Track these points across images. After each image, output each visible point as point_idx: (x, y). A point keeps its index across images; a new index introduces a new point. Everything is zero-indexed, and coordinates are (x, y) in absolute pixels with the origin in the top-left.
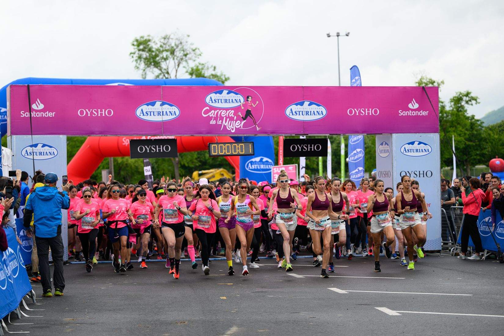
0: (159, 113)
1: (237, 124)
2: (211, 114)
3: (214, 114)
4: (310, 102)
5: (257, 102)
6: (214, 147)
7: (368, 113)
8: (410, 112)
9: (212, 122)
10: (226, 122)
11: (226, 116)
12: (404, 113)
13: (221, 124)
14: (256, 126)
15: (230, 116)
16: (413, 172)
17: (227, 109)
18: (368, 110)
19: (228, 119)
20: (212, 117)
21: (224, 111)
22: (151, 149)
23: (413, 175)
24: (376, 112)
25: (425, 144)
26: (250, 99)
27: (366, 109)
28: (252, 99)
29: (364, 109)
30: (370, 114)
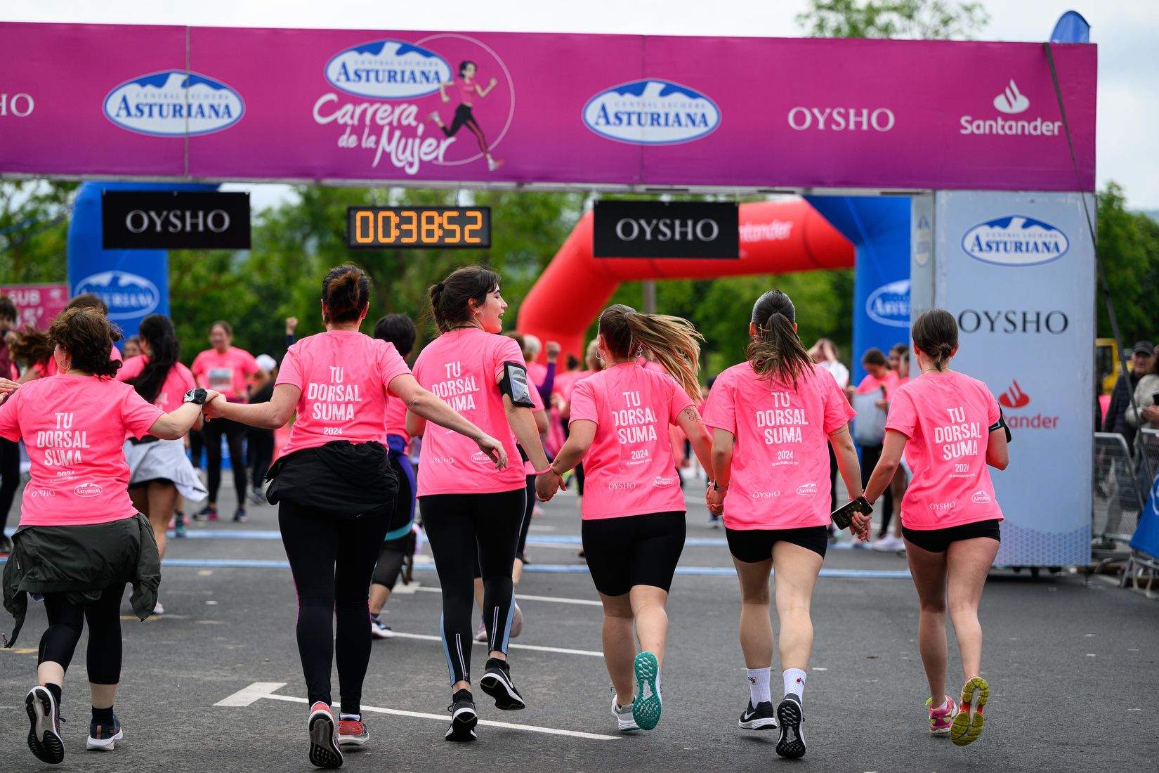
0: (178, 108)
1: (425, 148)
2: (344, 115)
3: (352, 117)
4: (664, 85)
5: (493, 82)
6: (365, 220)
7: (858, 124)
8: (1000, 122)
9: (345, 141)
10: (389, 143)
11: (390, 124)
12: (978, 127)
13: (374, 146)
14: (489, 156)
15: (405, 122)
16: (1002, 316)
17: (394, 102)
18: (859, 114)
19: (397, 134)
20: (345, 125)
21: (386, 107)
22: (167, 223)
23: (1001, 324)
24: (883, 120)
25: (1048, 227)
26: (470, 72)
27: (852, 112)
28: (475, 71)
29: (842, 111)
30: (865, 127)
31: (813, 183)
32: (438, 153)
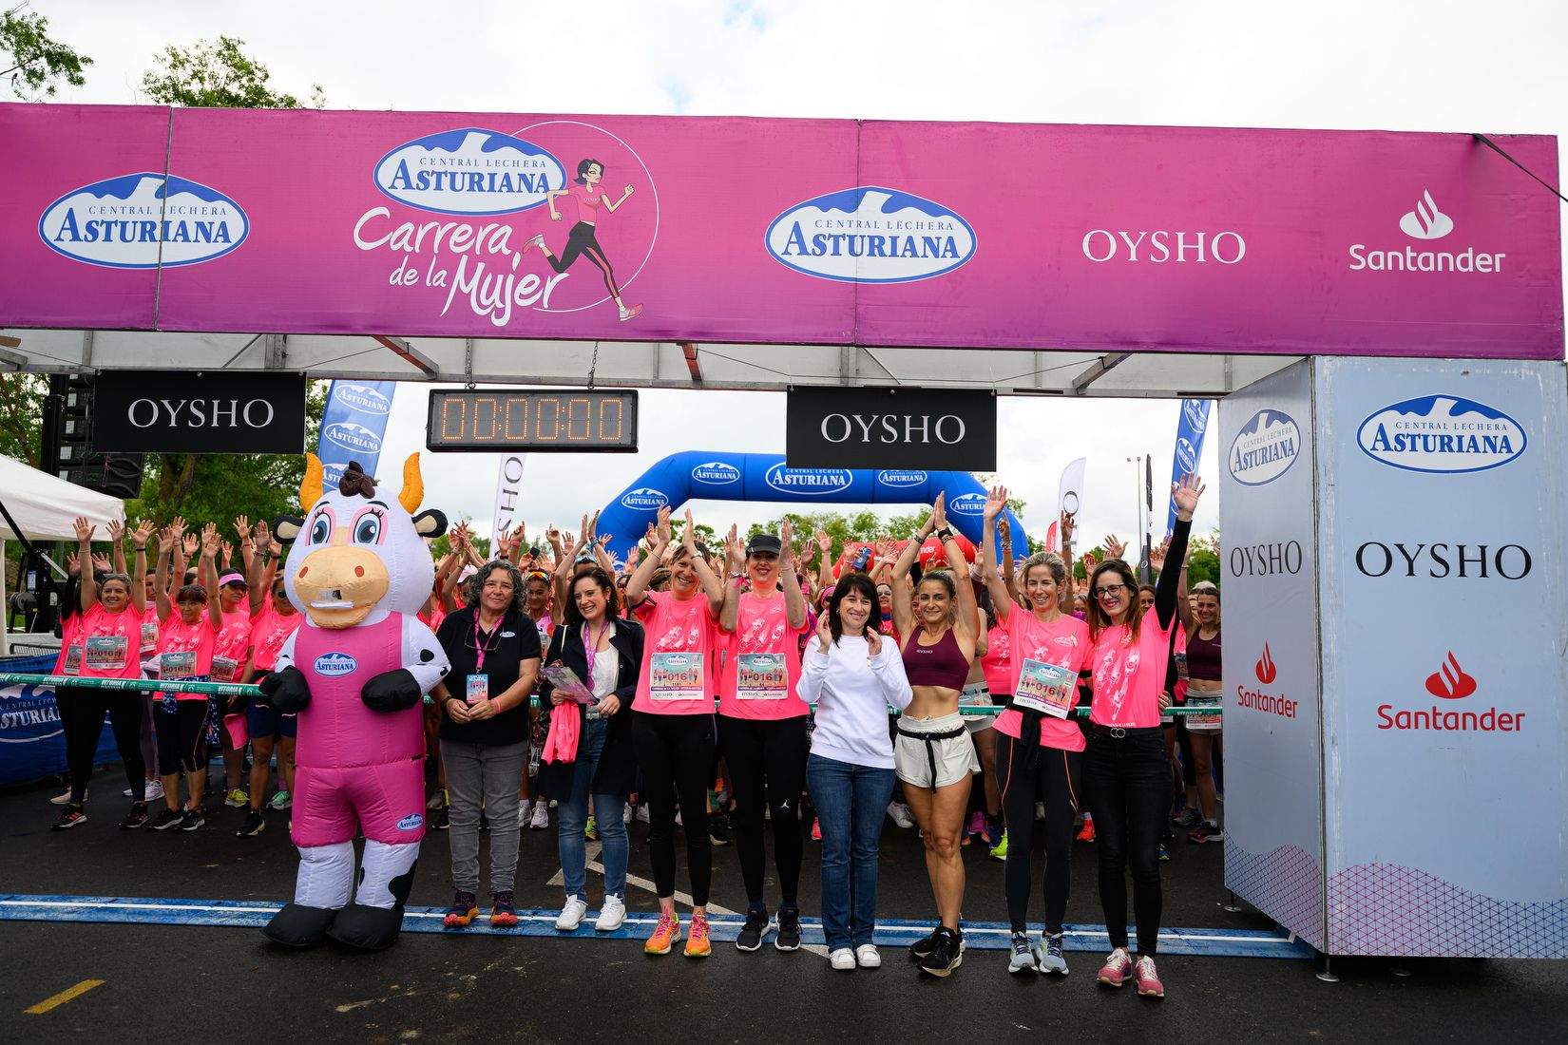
1: (521, 289)
2: (397, 241)
3: (412, 242)
4: (889, 196)
5: (629, 191)
6: (454, 409)
7: (1191, 254)
8: (1410, 254)
9: (399, 278)
10: (468, 279)
11: (471, 252)
12: (1376, 261)
13: (443, 285)
14: (618, 300)
15: (493, 251)
16: (1426, 550)
17: (477, 220)
18: (1191, 239)
19: (481, 266)
20: (400, 253)
21: (465, 227)
22: (185, 415)
23: (1424, 563)
24: (1228, 248)
25: (1491, 413)
26: (593, 176)
27: (1181, 235)
28: (601, 173)
29: (1166, 234)
30: (1201, 259)
31: (1122, 343)
32: (543, 295)
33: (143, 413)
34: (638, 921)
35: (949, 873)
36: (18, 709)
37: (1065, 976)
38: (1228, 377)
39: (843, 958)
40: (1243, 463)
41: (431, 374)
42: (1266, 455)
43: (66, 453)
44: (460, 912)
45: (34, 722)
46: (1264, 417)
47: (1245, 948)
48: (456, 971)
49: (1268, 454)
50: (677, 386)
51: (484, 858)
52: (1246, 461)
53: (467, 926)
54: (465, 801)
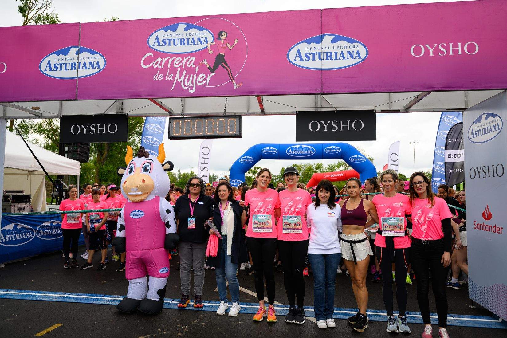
1: (199, 79)
2: (155, 65)
3: (161, 65)
4: (334, 37)
5: (236, 41)
7: (456, 52)
9: (157, 78)
10: (180, 77)
11: (181, 67)
13: (172, 79)
14: (234, 81)
15: (189, 66)
17: (183, 55)
18: (455, 46)
19: (185, 72)
20: (157, 69)
21: (179, 58)
22: (89, 130)
24: (471, 48)
26: (224, 37)
27: (451, 45)
28: (226, 36)
29: (445, 44)
30: (460, 53)
31: (428, 88)
32: (206, 81)
33: (76, 130)
34: (245, 306)
35: (362, 293)
36: (49, 229)
37: (410, 333)
38: (467, 102)
39: (322, 324)
40: (474, 135)
41: (170, 113)
42: (485, 131)
43: (66, 149)
44: (183, 303)
45: (54, 233)
46: (484, 116)
47: (481, 324)
48: (181, 324)
49: (487, 130)
50: (255, 114)
51: (192, 283)
52: (476, 134)
53: (185, 307)
54: (186, 263)
